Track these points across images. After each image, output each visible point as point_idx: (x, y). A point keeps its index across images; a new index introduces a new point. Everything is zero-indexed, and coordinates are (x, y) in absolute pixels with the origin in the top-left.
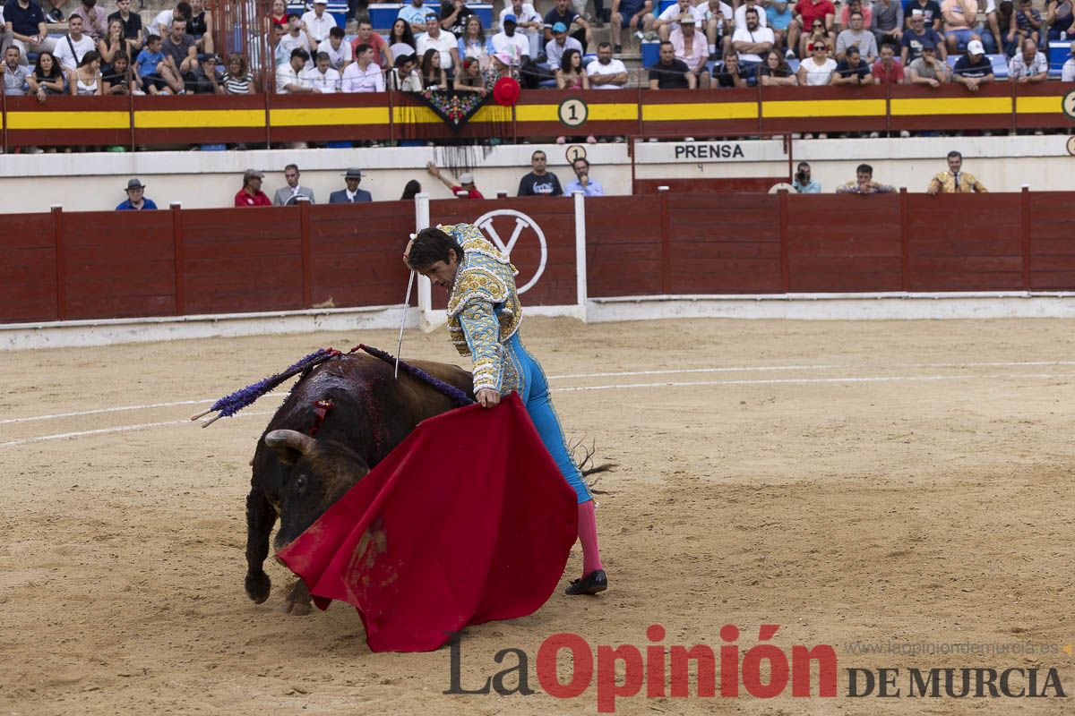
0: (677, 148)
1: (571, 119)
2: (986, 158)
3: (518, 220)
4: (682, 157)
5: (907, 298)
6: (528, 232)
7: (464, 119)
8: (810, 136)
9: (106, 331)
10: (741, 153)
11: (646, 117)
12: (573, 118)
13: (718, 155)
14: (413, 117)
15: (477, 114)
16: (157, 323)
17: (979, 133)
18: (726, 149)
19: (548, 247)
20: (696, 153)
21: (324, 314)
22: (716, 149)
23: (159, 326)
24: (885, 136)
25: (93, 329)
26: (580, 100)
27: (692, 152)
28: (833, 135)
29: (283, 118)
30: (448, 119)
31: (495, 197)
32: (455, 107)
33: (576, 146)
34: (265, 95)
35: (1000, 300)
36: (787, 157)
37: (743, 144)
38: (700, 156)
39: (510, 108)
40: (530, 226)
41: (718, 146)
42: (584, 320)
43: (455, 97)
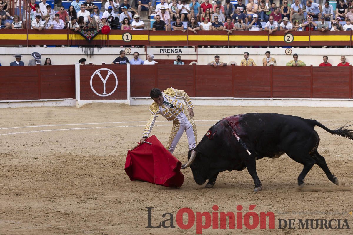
0: (161, 49)
1: (126, 39)
2: (260, 55)
3: (108, 72)
4: (162, 53)
5: (233, 99)
6: (112, 76)
7: (92, 38)
8: (204, 47)
10: (181, 52)
11: (151, 39)
12: (127, 39)
13: (174, 52)
14: (75, 37)
15: (96, 37)
17: (258, 47)
18: (176, 50)
19: (118, 81)
20: (167, 51)
21: (45, 101)
22: (173, 50)
24: (228, 47)
26: (129, 34)
27: (165, 51)
28: (212, 47)
29: (33, 37)
30: (87, 38)
31: (101, 64)
32: (89, 34)
33: (128, 48)
34: (27, 29)
35: (263, 100)
36: (196, 53)
37: (181, 48)
38: (168, 52)
39: (107, 35)
40: (112, 74)
41: (174, 49)
42: (129, 105)
43: (89, 31)
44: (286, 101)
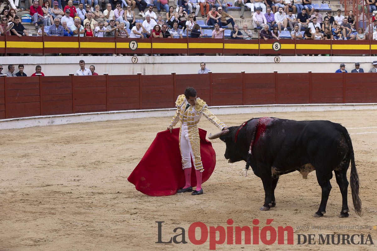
9: (323, 107)
16: (337, 105)
23: (338, 106)
25: (319, 106)
34: (369, 40)
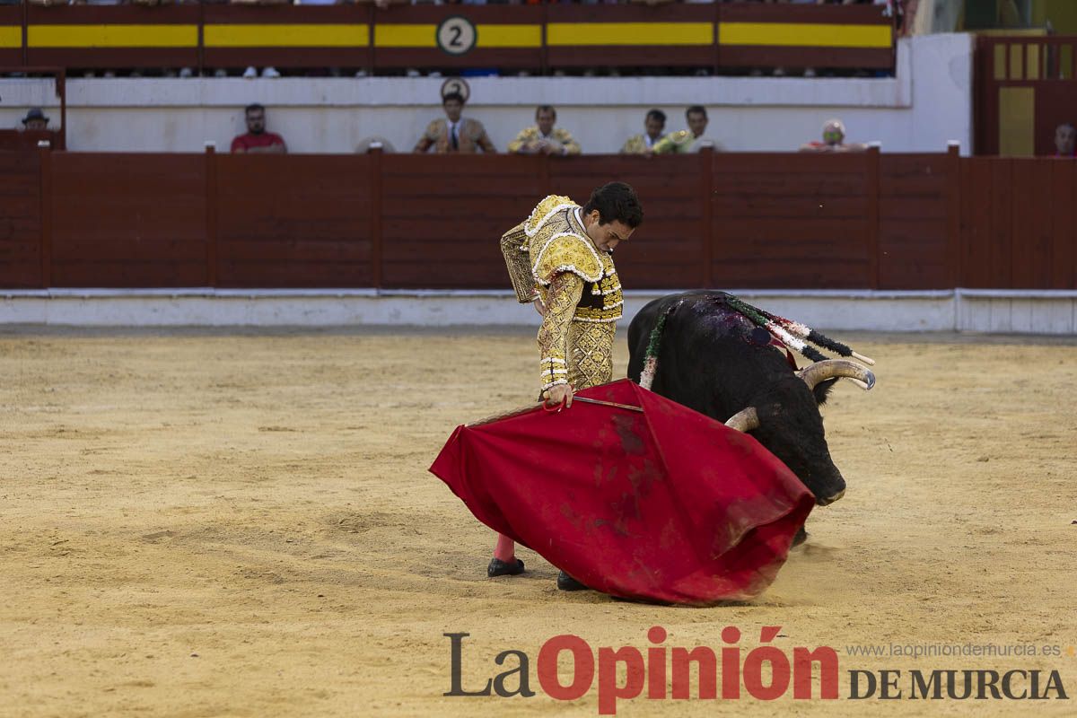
2: (332, 106)
5: (213, 297)
8: (91, 74)
17: (325, 72)
24: (198, 75)
28: (123, 73)
35: (340, 301)
36: (58, 101)
44: (438, 302)
